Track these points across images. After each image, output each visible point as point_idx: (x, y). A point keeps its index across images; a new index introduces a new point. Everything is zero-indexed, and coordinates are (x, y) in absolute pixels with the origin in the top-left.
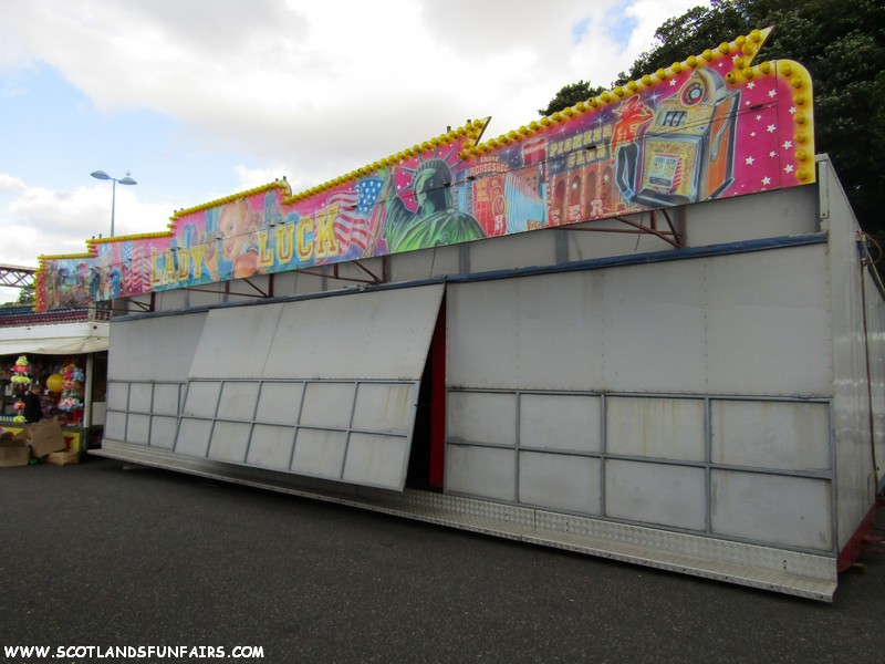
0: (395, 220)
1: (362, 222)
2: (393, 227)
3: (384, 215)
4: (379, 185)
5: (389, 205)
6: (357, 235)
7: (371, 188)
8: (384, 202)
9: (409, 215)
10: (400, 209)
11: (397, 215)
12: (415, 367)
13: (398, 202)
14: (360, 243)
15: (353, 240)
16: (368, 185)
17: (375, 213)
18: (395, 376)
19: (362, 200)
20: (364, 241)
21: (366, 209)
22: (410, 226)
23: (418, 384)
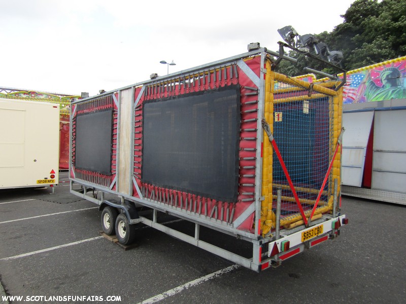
0: (370, 90)
1: (353, 90)
2: (369, 92)
3: (365, 88)
4: (362, 76)
5: (367, 84)
6: (351, 95)
7: (358, 78)
8: (365, 83)
9: (377, 88)
10: (373, 86)
11: (372, 88)
12: (364, 143)
13: (372, 83)
14: (352, 98)
15: (349, 96)
16: (356, 76)
17: (360, 87)
18: (354, 146)
19: (353, 82)
20: (354, 97)
21: (355, 85)
22: (378, 92)
23: (365, 149)
